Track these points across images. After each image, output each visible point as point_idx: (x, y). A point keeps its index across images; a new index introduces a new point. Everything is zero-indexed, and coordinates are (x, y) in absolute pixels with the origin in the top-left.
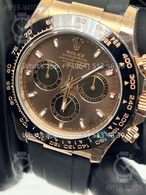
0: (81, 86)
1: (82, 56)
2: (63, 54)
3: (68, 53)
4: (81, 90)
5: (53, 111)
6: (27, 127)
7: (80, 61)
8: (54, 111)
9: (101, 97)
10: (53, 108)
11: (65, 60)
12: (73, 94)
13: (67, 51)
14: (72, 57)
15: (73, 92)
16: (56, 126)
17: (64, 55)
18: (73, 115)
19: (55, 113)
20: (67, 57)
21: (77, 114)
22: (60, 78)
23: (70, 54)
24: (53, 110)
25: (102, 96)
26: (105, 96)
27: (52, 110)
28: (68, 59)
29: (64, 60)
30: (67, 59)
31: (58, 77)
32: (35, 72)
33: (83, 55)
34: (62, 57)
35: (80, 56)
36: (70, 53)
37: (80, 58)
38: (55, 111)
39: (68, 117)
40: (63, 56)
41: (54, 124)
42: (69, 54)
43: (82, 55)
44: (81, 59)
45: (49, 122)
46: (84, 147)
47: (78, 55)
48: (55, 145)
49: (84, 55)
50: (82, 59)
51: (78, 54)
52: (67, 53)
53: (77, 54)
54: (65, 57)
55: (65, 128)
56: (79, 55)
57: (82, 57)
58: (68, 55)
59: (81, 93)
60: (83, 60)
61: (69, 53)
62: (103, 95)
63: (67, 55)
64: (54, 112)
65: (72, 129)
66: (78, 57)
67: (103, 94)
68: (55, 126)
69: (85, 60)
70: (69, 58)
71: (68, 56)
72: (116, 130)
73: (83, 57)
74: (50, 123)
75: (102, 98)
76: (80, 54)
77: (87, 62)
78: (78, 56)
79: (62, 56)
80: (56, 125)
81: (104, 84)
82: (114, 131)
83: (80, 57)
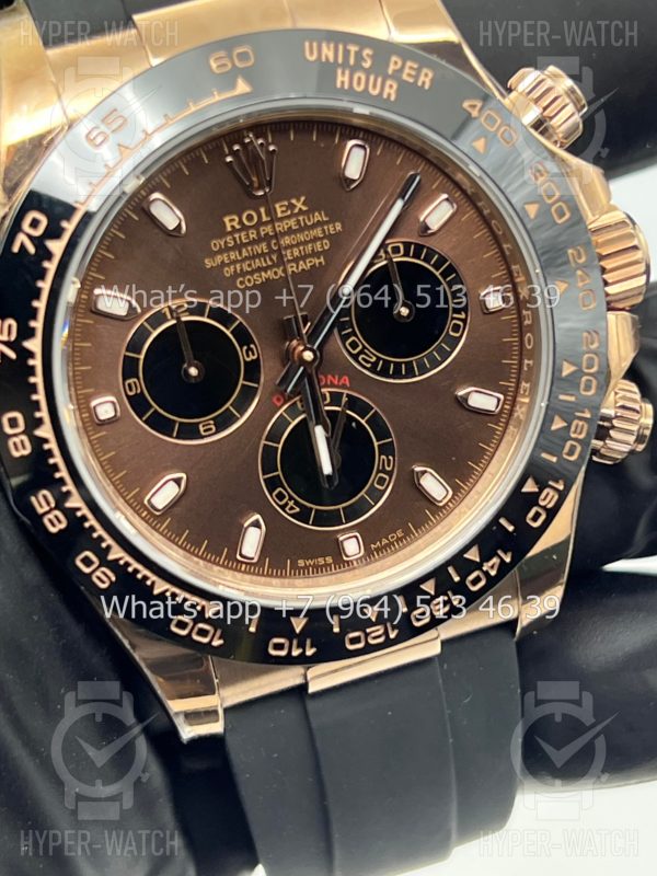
0: (354, 334)
1: (295, 206)
2: (216, 244)
3: (233, 227)
4: (360, 347)
5: (287, 509)
6: (221, 642)
7: (295, 232)
8: (291, 503)
9: (453, 331)
10: (280, 496)
11: (234, 262)
12: (336, 383)
13: (226, 220)
14: (258, 233)
15: (330, 377)
16: (330, 565)
17: (222, 243)
18: (378, 471)
19: (298, 510)
20: (238, 247)
21: (391, 458)
22: (249, 349)
23: (244, 228)
24: (287, 504)
25: (454, 321)
26: (463, 316)
27: (283, 507)
28: (245, 253)
29: (228, 265)
30: (240, 254)
31: (241, 352)
32: (131, 390)
33: (298, 200)
34: (219, 259)
35: (289, 212)
36: (241, 222)
37: (292, 223)
38: (296, 503)
39: (359, 496)
40: (221, 251)
41: (321, 561)
42: (239, 231)
43: (294, 201)
44: (298, 221)
45: (294, 566)
46: (493, 573)
47: (279, 210)
48: (375, 638)
49: (303, 199)
50: (301, 218)
51: (277, 206)
52: (229, 229)
53: (271, 212)
54: (227, 249)
55: (373, 546)
56: (283, 212)
57: (296, 211)
58: (237, 236)
59: (367, 362)
60: (309, 220)
61: (238, 227)
62: (453, 319)
63: (234, 239)
64: (292, 508)
65: (400, 533)
66: (281, 219)
67: (455, 315)
68: (326, 565)
69: (317, 217)
70: (245, 245)
71: (240, 237)
72: (581, 423)
73: (304, 208)
74: (301, 563)
75: (457, 335)
76: (286, 203)
77: (327, 223)
78: (280, 215)
79: (213, 255)
80: (329, 560)
81: (437, 270)
82: (575, 432)
83: (288, 217)
